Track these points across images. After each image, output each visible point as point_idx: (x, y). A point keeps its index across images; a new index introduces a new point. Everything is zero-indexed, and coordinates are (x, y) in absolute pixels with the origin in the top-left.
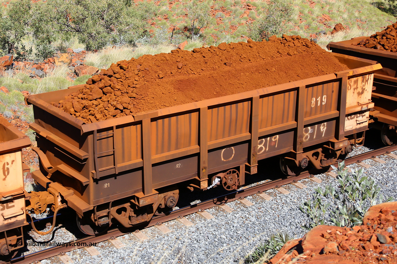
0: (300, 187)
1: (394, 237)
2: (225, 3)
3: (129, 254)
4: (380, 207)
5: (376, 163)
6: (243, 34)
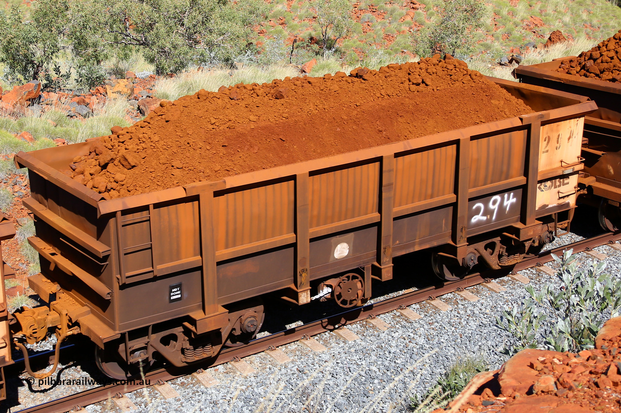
0: (495, 289)
3: (225, 396)
5: (616, 252)
6: (404, 48)
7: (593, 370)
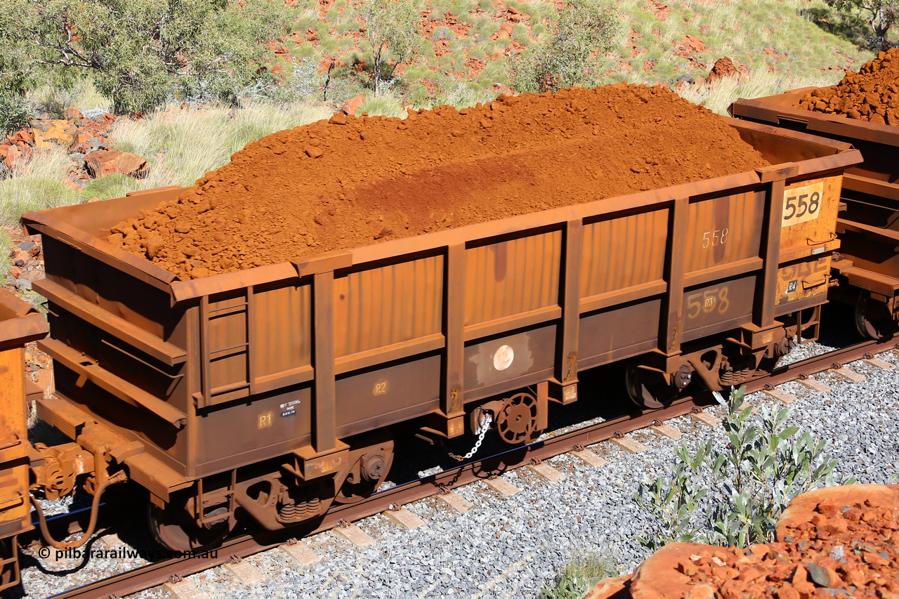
0: (630, 448)
1: (848, 570)
2: (455, 4)
4: (816, 498)
5: (809, 392)
6: (498, 80)
7: (771, 574)
